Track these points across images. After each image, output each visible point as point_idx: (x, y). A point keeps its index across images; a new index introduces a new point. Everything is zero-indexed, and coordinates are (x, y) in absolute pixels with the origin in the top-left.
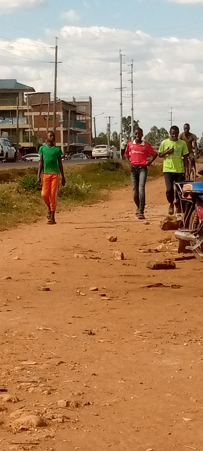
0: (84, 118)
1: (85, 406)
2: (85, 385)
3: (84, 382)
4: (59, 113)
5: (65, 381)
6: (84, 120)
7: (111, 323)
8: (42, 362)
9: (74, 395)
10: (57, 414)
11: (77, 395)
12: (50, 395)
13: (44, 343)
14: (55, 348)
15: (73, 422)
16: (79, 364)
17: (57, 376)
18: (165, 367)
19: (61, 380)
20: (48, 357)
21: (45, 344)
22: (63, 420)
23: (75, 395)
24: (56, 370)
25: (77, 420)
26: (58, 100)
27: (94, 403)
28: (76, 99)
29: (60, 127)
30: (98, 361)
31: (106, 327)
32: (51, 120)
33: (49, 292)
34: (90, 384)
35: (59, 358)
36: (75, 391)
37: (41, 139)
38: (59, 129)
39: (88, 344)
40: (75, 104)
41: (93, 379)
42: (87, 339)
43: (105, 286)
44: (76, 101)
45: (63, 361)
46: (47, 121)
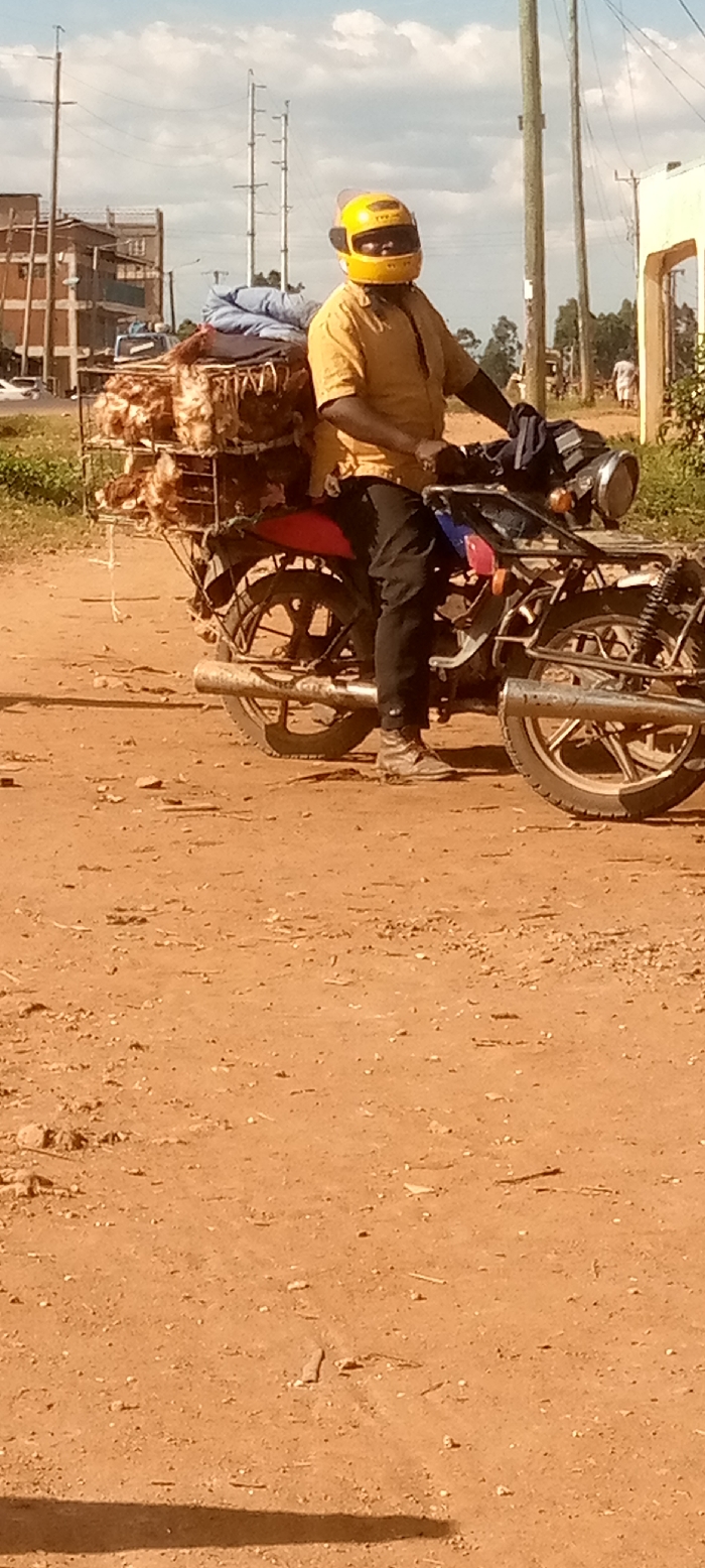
0: (138, 272)
1: (102, 1145)
2: (106, 1078)
3: (105, 1070)
4: (63, 258)
5: (45, 1066)
6: (140, 280)
7: (196, 888)
9: (71, 1110)
10: (12, 1170)
11: (80, 1112)
14: (20, 962)
15: (62, 1196)
16: (91, 1014)
17: (19, 1050)
18: (358, 1025)
19: (33, 1061)
22: (30, 1190)
23: (74, 1111)
24: (18, 1030)
25: (75, 1188)
26: (62, 217)
27: (130, 1137)
28: (116, 216)
29: (67, 297)
30: (151, 1005)
31: (181, 899)
32: (39, 279)
33: (11, 789)
34: (122, 1076)
35: (27, 995)
36: (73, 1099)
37: (11, 334)
38: (64, 304)
39: (124, 951)
40: (113, 229)
41: (131, 1060)
42: (120, 935)
43: (184, 775)
44: (116, 222)
45: (45, 1004)
46: (27, 281)
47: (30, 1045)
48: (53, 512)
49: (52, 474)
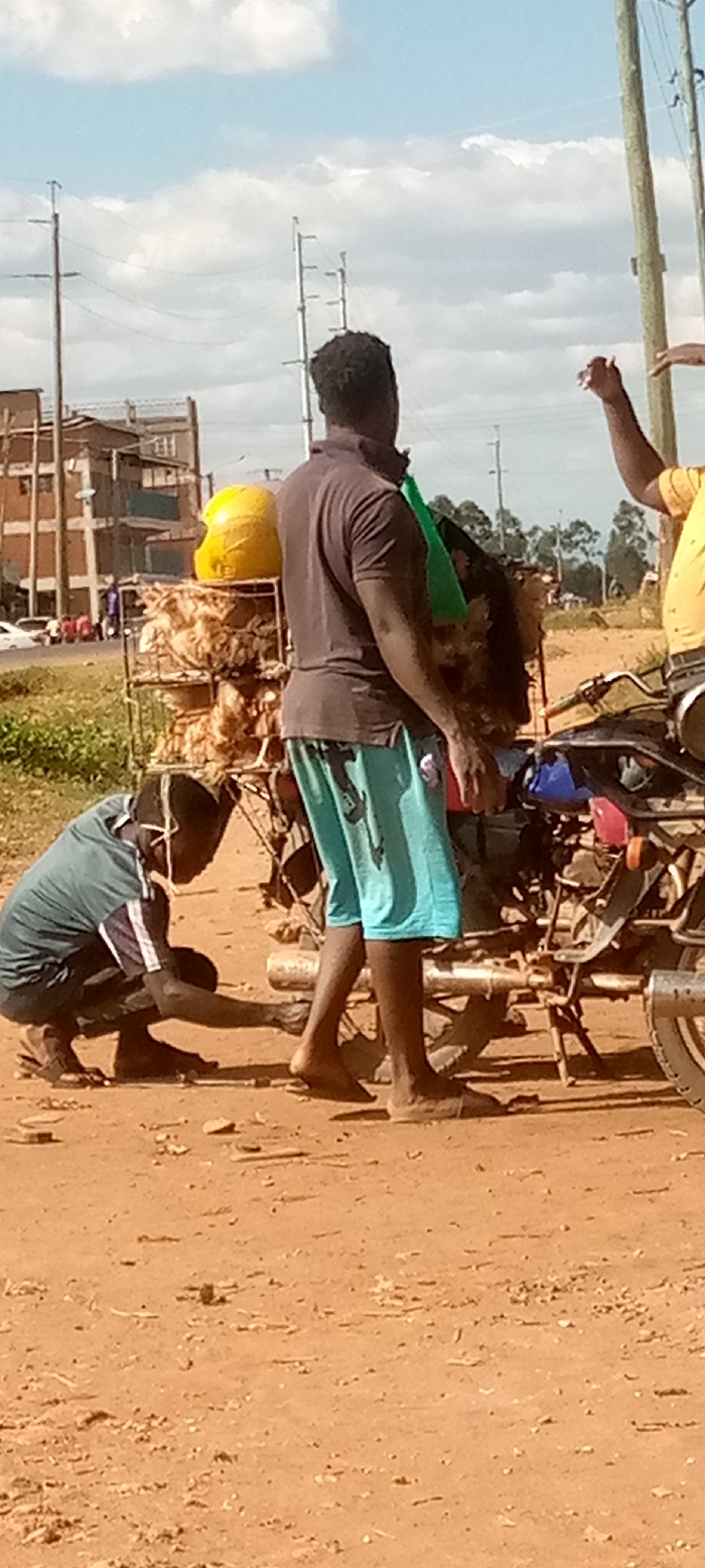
2: (188, 1497)
3: (186, 1488)
4: (75, 466)
5: (112, 1488)
6: (172, 487)
7: (284, 1256)
8: (27, 1419)
9: (147, 1541)
11: (159, 1541)
12: (54, 1544)
13: (31, 1346)
14: (75, 1361)
16: (165, 1420)
17: (80, 1470)
18: (492, 1413)
19: (98, 1483)
20: (46, 1400)
21: (38, 1348)
23: (151, 1541)
24: (77, 1446)
26: (70, 415)
28: (138, 410)
29: (82, 515)
30: (237, 1406)
31: (266, 1271)
32: (45, 493)
33: (50, 1145)
34: (206, 1495)
35: (87, 1402)
36: (149, 1526)
37: (13, 564)
38: (78, 523)
39: (200, 1339)
40: (134, 426)
41: (216, 1474)
42: (194, 1320)
43: (261, 1113)
44: (138, 416)
45: (106, 1410)
46: (30, 498)
47: (93, 1464)
48: (81, 790)
49: (76, 742)
